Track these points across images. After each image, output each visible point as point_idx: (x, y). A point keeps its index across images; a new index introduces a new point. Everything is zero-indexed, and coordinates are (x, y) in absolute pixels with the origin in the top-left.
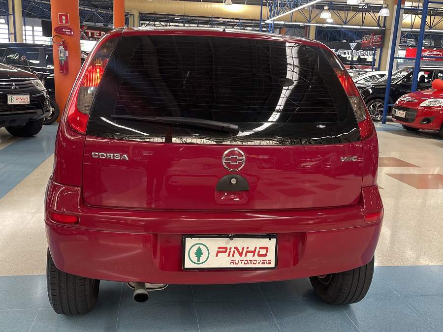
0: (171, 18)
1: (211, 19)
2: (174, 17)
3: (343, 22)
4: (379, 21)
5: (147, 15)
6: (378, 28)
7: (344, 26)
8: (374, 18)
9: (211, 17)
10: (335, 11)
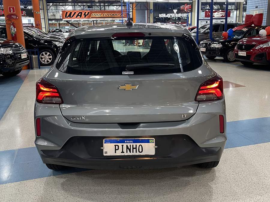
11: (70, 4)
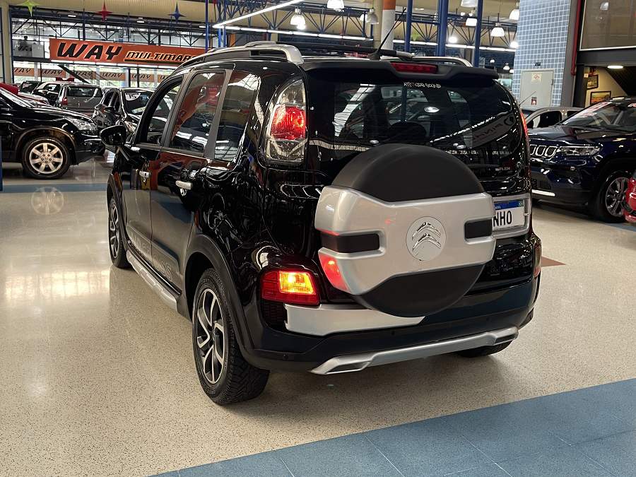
0: (62, 15)
1: (125, 19)
2: (66, 13)
3: (319, 29)
4: (364, 29)
5: (21, 9)
6: (364, 39)
7: (320, 35)
8: (358, 24)
9: (126, 16)
10: (307, 14)
11: (72, 24)
